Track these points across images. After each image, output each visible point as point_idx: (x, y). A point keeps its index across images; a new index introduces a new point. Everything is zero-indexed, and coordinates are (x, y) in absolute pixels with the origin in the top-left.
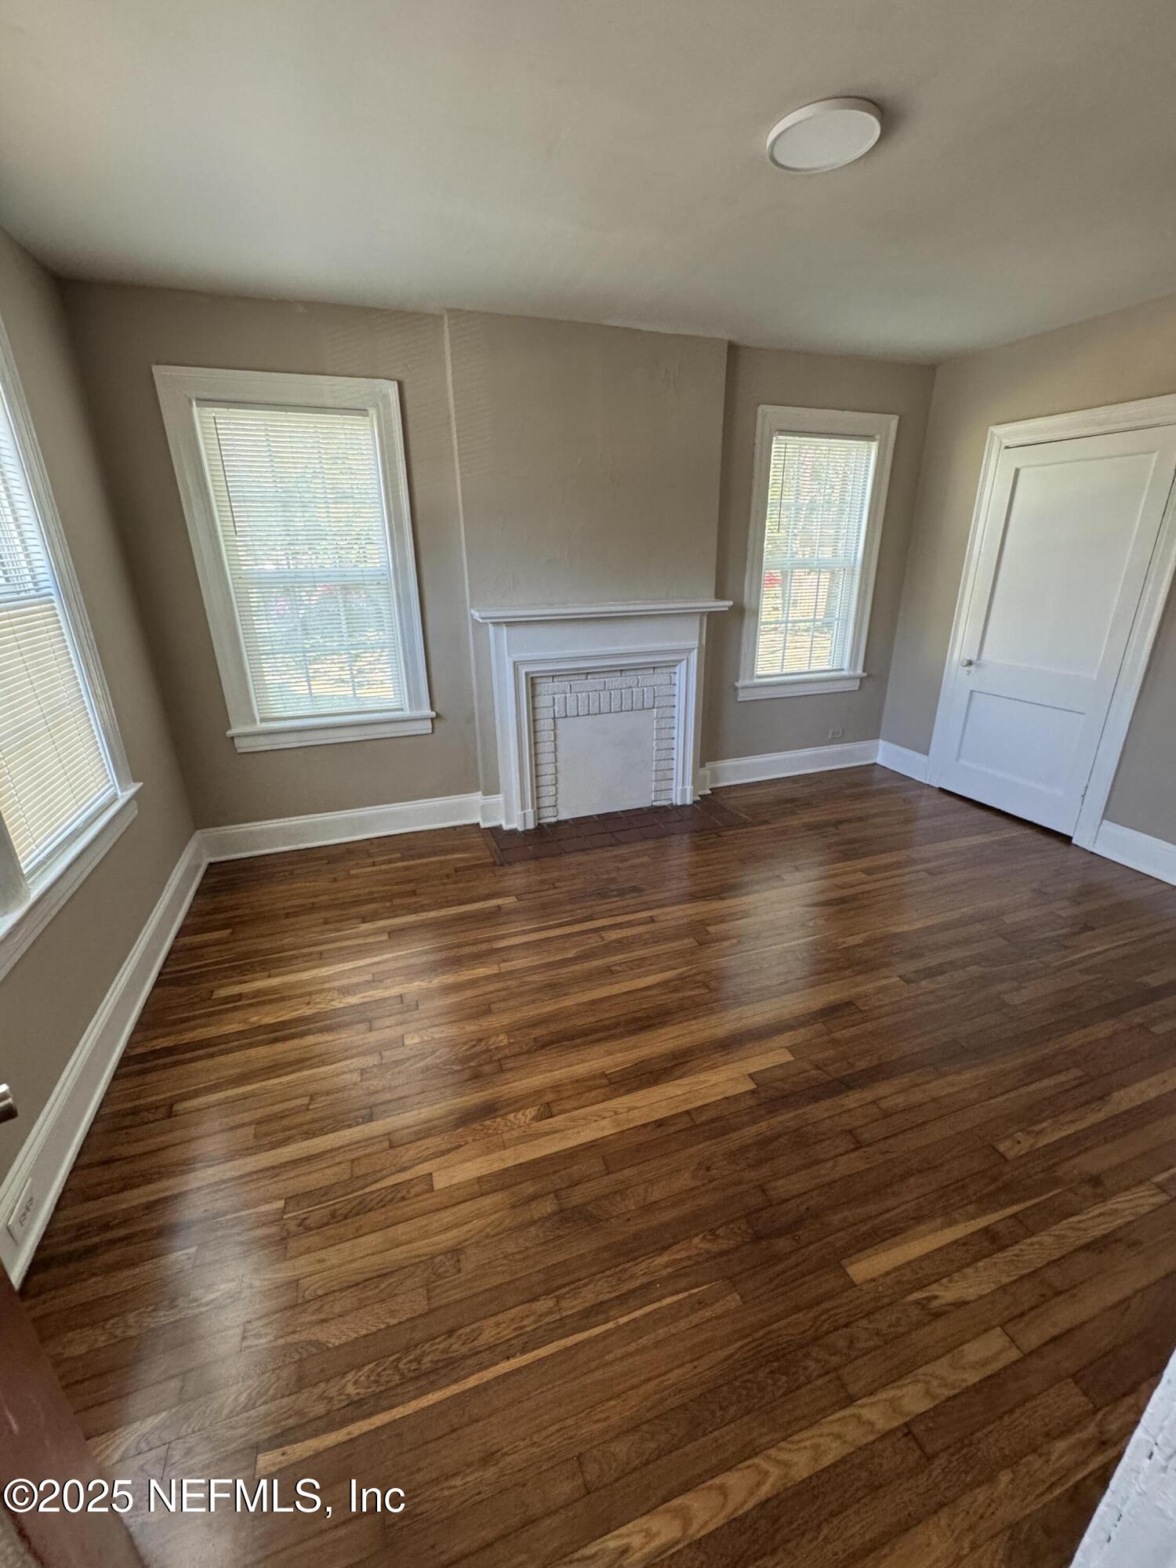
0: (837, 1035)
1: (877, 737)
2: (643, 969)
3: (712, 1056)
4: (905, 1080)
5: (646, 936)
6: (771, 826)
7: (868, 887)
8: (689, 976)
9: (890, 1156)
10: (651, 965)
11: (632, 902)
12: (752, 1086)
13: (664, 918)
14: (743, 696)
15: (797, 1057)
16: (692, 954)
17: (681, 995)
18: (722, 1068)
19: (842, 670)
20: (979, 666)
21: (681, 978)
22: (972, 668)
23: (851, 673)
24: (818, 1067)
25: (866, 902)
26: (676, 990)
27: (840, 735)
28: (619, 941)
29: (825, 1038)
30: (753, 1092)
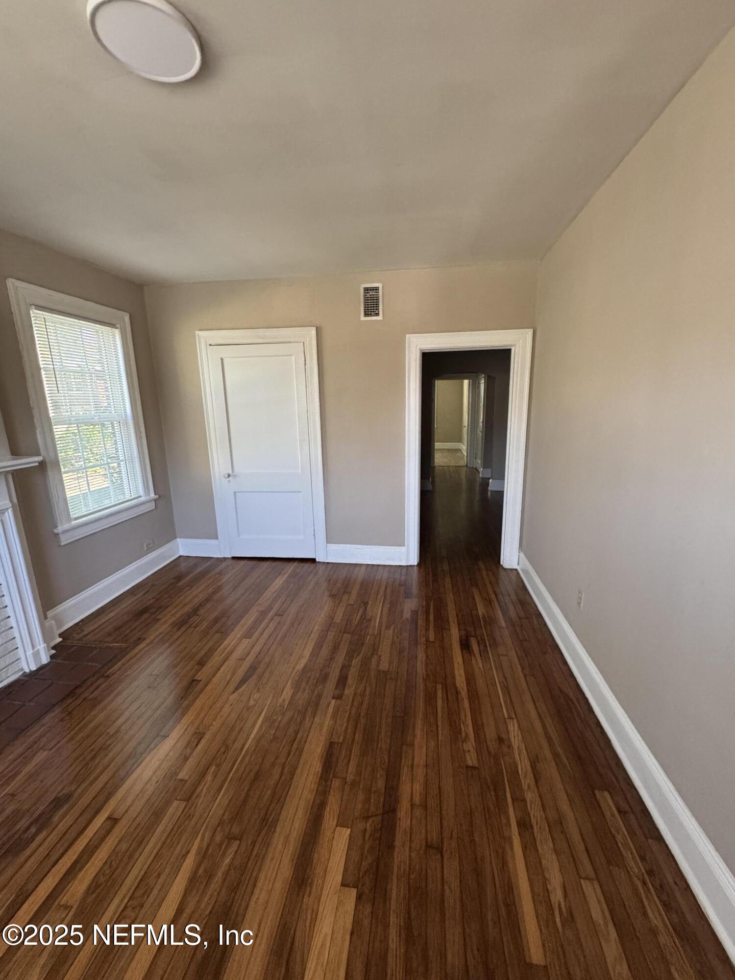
0: (350, 777)
1: (175, 538)
2: (155, 892)
3: (304, 906)
4: (405, 771)
5: (124, 846)
6: (148, 641)
7: (257, 648)
8: (208, 846)
9: (455, 835)
10: (159, 876)
11: (68, 820)
12: (354, 892)
13: (122, 809)
14: (65, 540)
15: (350, 826)
16: (189, 817)
17: (220, 874)
18: (321, 909)
19: (140, 497)
20: (235, 476)
21: (203, 855)
22: (230, 478)
23: (148, 497)
24: (367, 818)
25: (267, 660)
26: (210, 876)
27: (152, 545)
28: (94, 886)
29: (347, 788)
30: (359, 897)
